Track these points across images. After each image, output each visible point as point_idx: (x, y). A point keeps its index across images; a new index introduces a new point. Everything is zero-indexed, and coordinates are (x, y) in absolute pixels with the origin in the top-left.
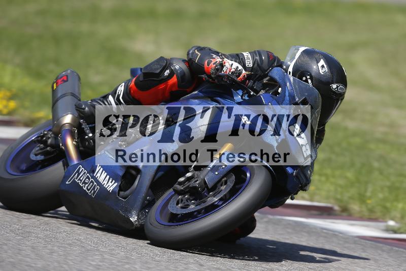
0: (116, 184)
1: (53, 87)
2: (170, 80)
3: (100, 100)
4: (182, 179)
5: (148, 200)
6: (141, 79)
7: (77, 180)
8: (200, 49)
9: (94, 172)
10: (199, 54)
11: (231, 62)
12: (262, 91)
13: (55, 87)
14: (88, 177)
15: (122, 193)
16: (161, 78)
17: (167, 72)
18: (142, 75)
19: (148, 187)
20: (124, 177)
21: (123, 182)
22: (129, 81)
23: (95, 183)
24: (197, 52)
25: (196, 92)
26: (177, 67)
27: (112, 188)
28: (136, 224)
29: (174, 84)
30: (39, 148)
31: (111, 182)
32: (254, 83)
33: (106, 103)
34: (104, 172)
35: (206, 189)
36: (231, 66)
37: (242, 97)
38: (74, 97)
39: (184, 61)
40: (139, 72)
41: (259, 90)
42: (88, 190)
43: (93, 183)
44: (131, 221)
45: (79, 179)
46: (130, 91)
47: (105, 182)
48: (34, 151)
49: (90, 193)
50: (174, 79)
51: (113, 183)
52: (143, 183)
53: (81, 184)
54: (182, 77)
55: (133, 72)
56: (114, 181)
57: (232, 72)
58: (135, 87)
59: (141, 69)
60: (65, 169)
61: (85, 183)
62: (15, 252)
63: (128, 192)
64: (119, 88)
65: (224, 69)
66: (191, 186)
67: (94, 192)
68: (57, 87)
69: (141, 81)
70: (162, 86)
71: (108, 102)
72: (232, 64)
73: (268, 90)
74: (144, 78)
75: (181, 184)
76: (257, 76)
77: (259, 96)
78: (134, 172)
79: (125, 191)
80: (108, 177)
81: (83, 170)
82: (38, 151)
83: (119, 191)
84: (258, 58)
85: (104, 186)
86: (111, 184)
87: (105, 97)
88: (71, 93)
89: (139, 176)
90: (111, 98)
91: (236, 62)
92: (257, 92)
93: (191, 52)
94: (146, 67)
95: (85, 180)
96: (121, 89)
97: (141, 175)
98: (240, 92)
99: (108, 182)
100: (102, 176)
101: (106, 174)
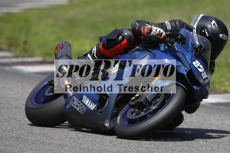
0: (95, 105)
1: (55, 52)
2: (123, 42)
3: (83, 57)
4: (133, 98)
5: (115, 113)
6: (106, 43)
7: (72, 105)
8: (138, 22)
9: (82, 99)
10: (138, 25)
11: (156, 28)
12: (175, 43)
13: (56, 52)
14: (79, 103)
15: (99, 110)
16: (117, 41)
17: (120, 38)
18: (106, 40)
19: (114, 105)
20: (99, 101)
21: (100, 104)
22: (99, 44)
23: (83, 106)
24: (137, 24)
25: (137, 47)
26: (126, 34)
27: (93, 108)
28: (109, 128)
29: (125, 44)
30: (50, 88)
31: (92, 105)
32: (170, 39)
33: (87, 59)
34: (88, 99)
35: (148, 103)
36: (156, 30)
37: (164, 47)
38: (68, 57)
39: (129, 30)
40: (104, 39)
41: (173, 42)
42: (80, 110)
43: (82, 106)
44: (106, 126)
45: (74, 105)
46: (100, 50)
47: (89, 105)
48: (47, 90)
49: (81, 112)
50: (125, 41)
51: (93, 105)
52: (110, 103)
53: (75, 107)
54: (129, 39)
55: (101, 39)
56: (94, 104)
57: (157, 34)
58: (102, 48)
59: (105, 37)
60: (65, 100)
61: (77, 106)
62: (101, 144)
63: (102, 109)
64: (93, 49)
65: (152, 32)
66: (139, 102)
67: (83, 111)
68: (57, 52)
69: (106, 44)
70: (118, 46)
71: (88, 58)
72: (157, 29)
73: (179, 42)
74: (107, 42)
75: (133, 101)
76: (174, 35)
77: (174, 46)
78: (105, 97)
79: (101, 109)
80: (90, 101)
81: (75, 99)
82: (49, 90)
83: (97, 109)
84: (174, 24)
85: (89, 107)
86: (92, 106)
87: (86, 55)
88: (66, 55)
89: (108, 99)
90: (89, 55)
91: (159, 27)
92: (173, 44)
93: (133, 24)
94: (108, 36)
95: (77, 105)
96: (95, 50)
97: (109, 99)
98: (163, 45)
99: (90, 105)
100: (87, 101)
101: (89, 100)
